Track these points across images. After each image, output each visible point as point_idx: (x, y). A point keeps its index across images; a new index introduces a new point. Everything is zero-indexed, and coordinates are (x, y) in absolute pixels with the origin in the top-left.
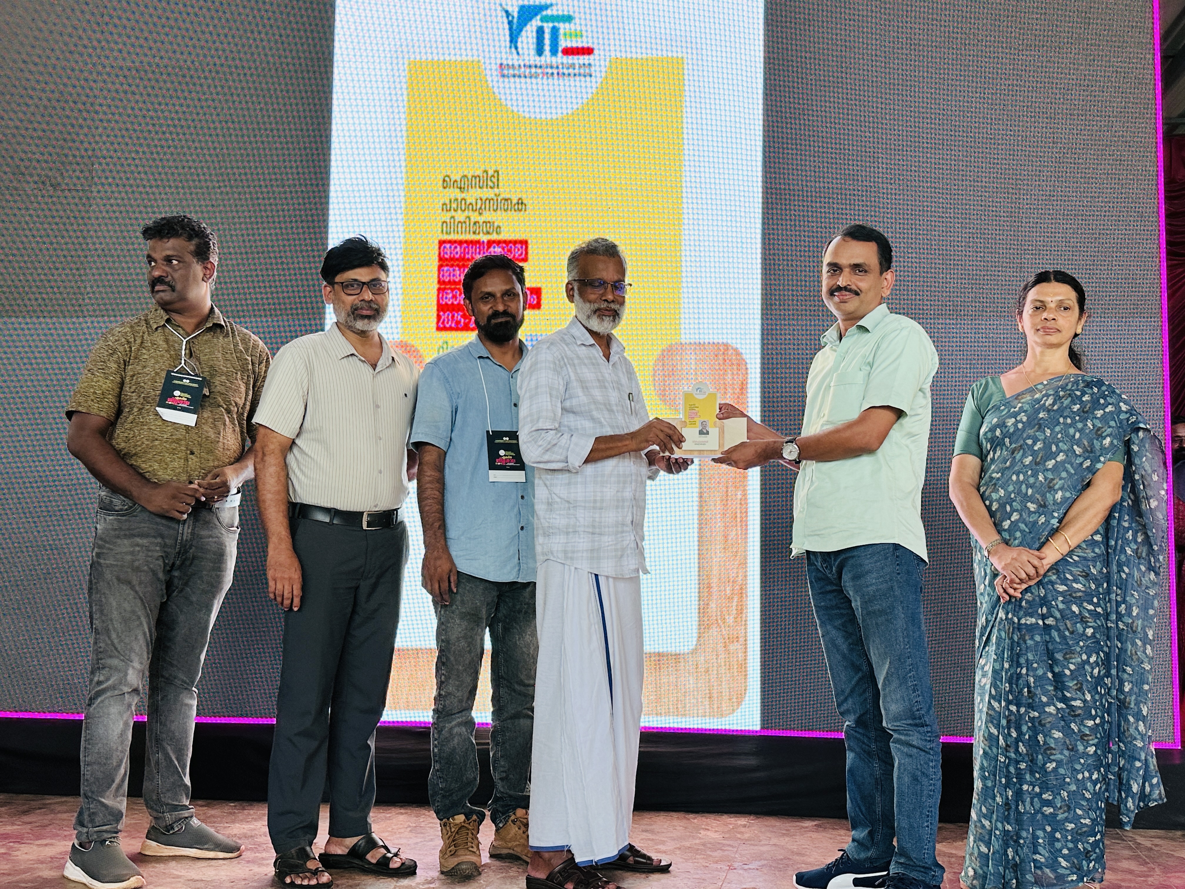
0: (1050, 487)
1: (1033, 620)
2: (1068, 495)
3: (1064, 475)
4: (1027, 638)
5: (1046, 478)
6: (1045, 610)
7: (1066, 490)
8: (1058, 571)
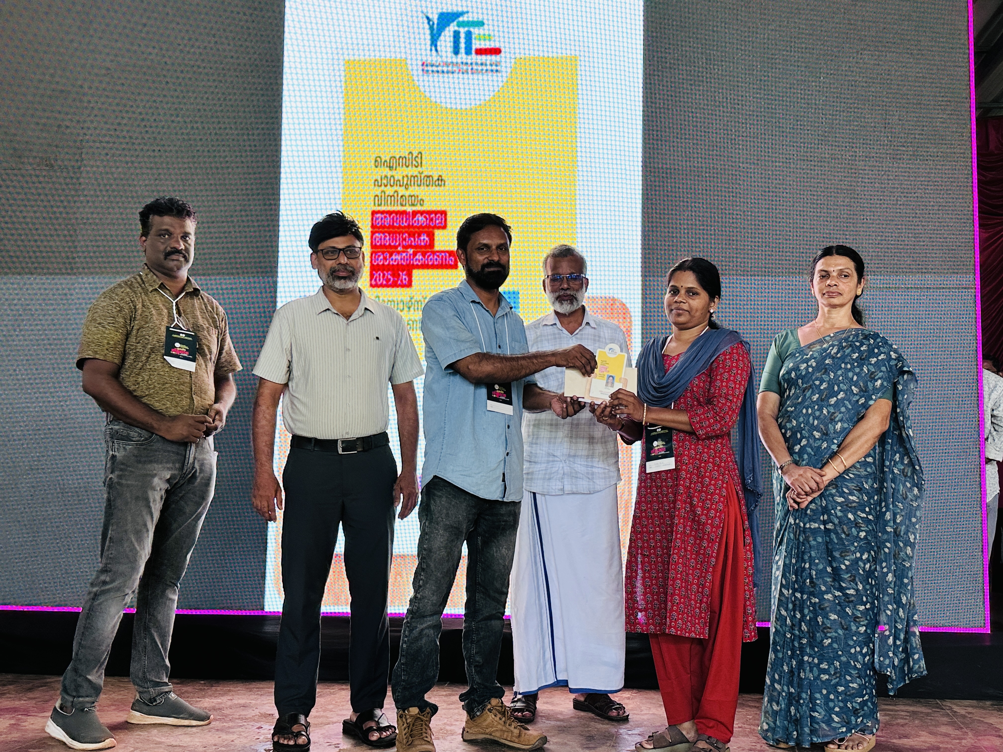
0: (832, 420)
1: (817, 525)
2: (846, 425)
3: (843, 409)
4: (811, 539)
5: (828, 412)
6: (826, 517)
7: (845, 422)
8: (837, 486)
